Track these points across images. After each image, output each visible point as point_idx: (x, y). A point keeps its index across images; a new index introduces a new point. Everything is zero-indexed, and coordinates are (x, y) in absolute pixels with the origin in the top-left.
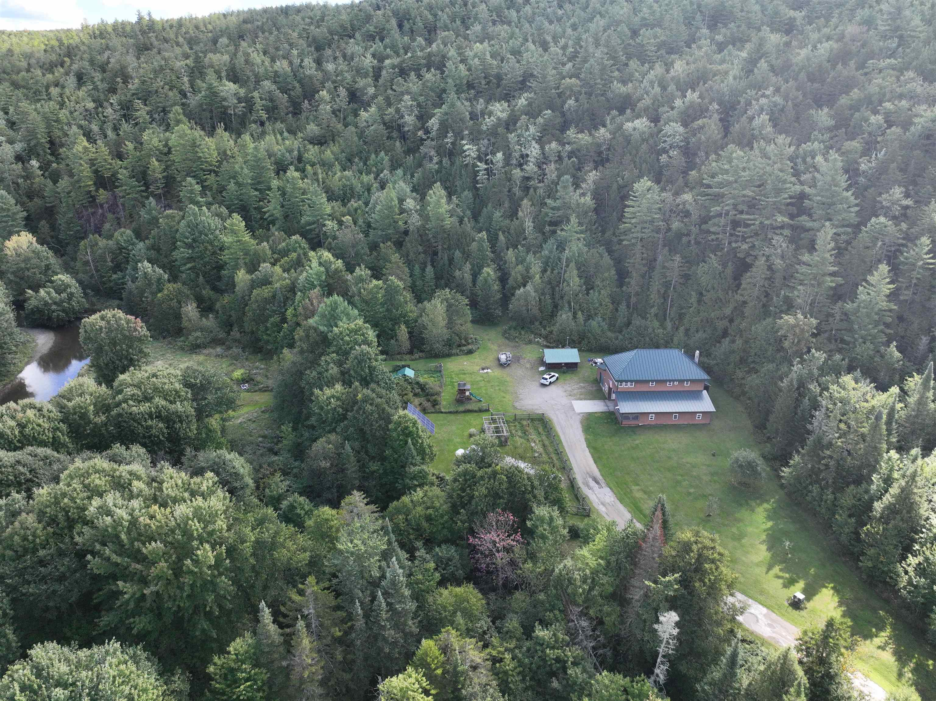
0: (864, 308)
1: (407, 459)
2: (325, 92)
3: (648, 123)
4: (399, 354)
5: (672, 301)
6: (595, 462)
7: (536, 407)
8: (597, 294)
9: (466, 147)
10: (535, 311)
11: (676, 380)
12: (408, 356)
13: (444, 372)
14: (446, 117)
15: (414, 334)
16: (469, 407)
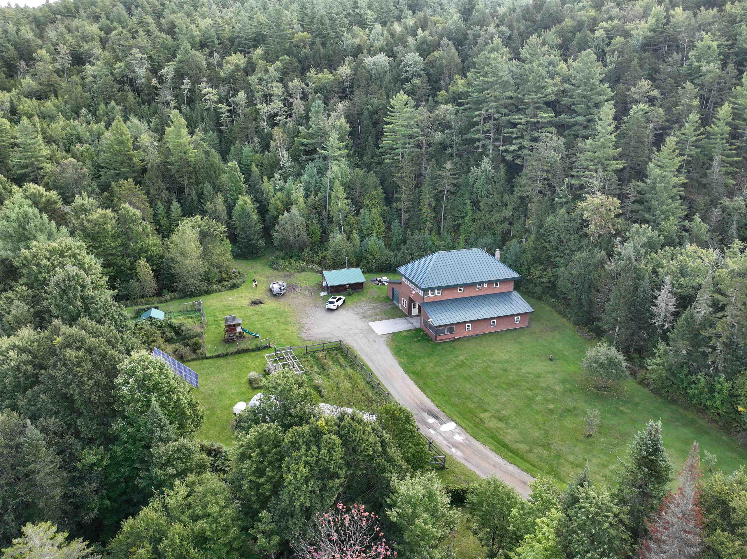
0: (660, 183)
1: (152, 432)
2: (44, 51)
3: (386, 58)
4: (142, 297)
5: (445, 213)
6: (423, 391)
7: (330, 335)
8: (368, 213)
9: (205, 91)
10: (304, 236)
11: (485, 282)
12: (156, 299)
13: (204, 311)
14: (180, 65)
15: (162, 272)
16: (244, 346)
